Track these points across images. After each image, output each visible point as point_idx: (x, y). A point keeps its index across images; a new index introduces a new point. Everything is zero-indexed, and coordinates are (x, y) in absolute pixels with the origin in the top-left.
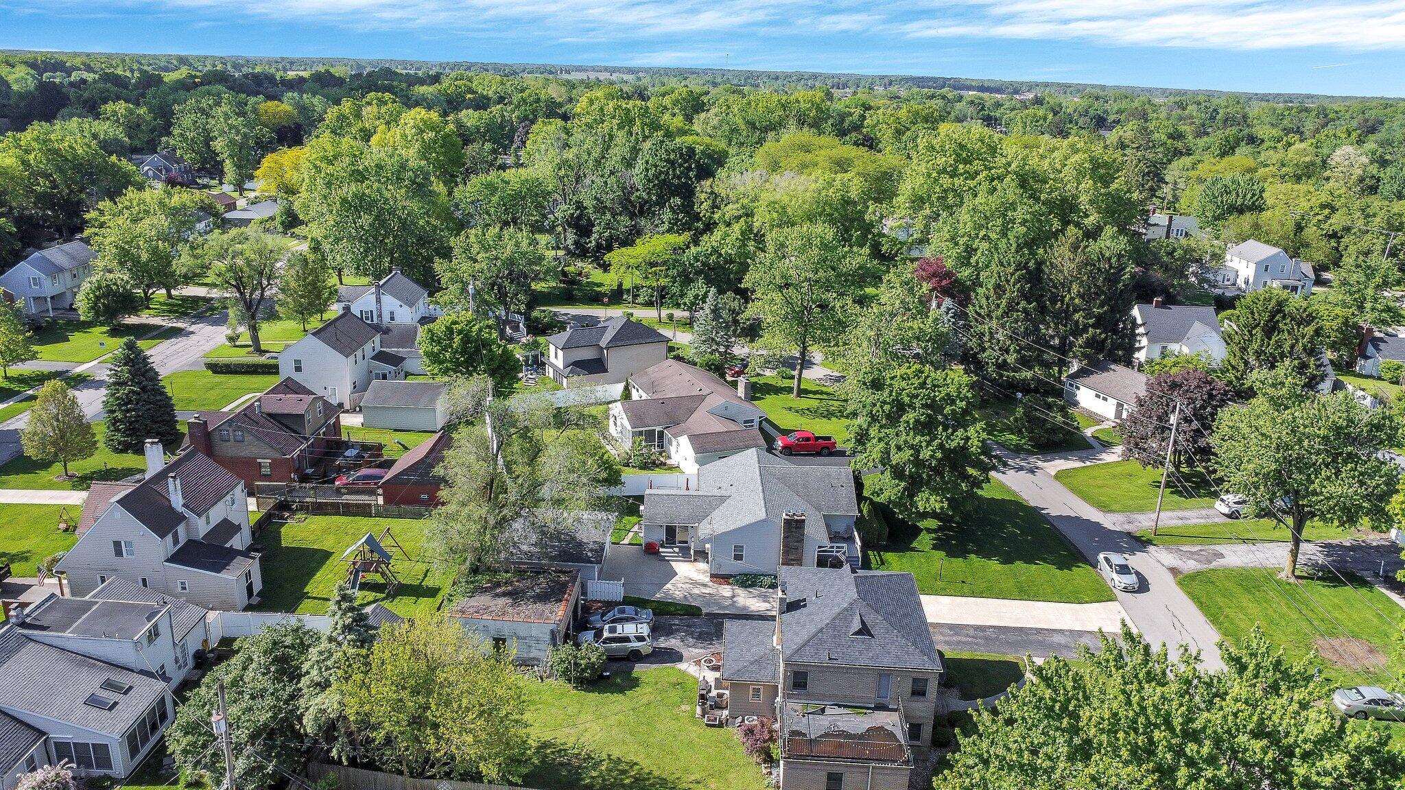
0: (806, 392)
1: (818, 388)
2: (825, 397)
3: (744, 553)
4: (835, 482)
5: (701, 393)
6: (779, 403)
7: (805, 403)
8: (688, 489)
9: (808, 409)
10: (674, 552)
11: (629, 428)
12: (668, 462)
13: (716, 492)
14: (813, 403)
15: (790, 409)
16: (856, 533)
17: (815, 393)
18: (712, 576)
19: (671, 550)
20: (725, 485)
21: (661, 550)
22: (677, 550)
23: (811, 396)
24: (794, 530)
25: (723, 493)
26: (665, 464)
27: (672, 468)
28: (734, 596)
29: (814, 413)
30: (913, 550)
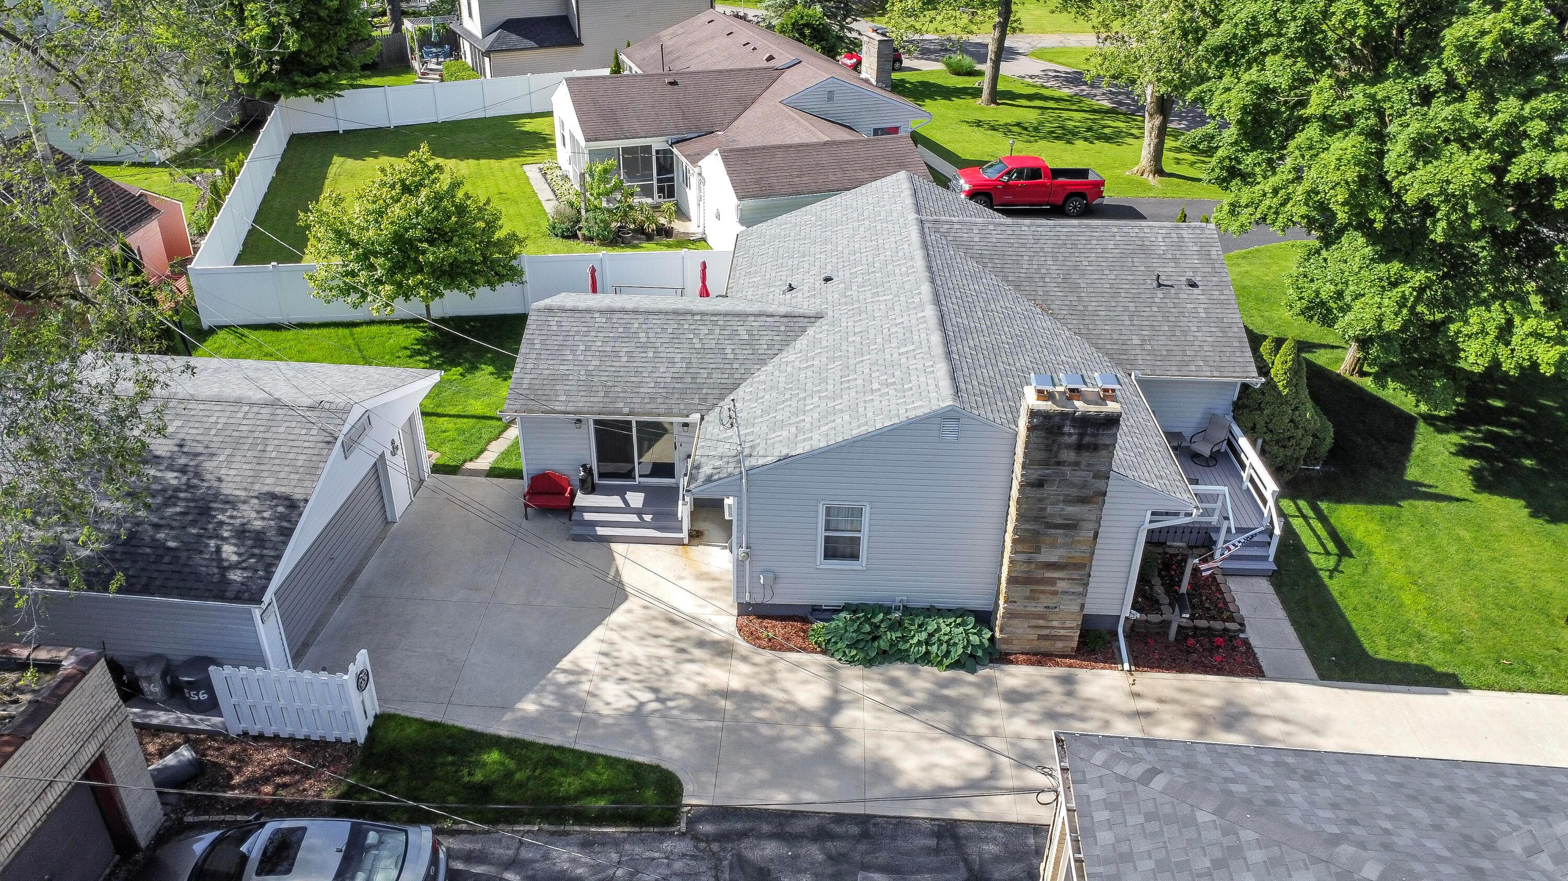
0: (1012, 96)
1: (1031, 91)
2: (1051, 104)
3: (864, 536)
4: (1167, 272)
5: (772, 64)
6: (951, 113)
7: (1006, 114)
8: (705, 293)
9: (1018, 124)
10: (627, 509)
11: (582, 142)
12: (678, 226)
13: (780, 303)
14: (1030, 116)
15: (979, 124)
16: (1244, 443)
17: (1030, 97)
18: (745, 610)
19: (615, 501)
20: (808, 280)
21: (582, 500)
22: (636, 499)
23: (1024, 102)
24: (1068, 455)
25: (802, 303)
26: (665, 232)
27: (687, 242)
28: (834, 705)
29: (1034, 132)
30: (1415, 491)
